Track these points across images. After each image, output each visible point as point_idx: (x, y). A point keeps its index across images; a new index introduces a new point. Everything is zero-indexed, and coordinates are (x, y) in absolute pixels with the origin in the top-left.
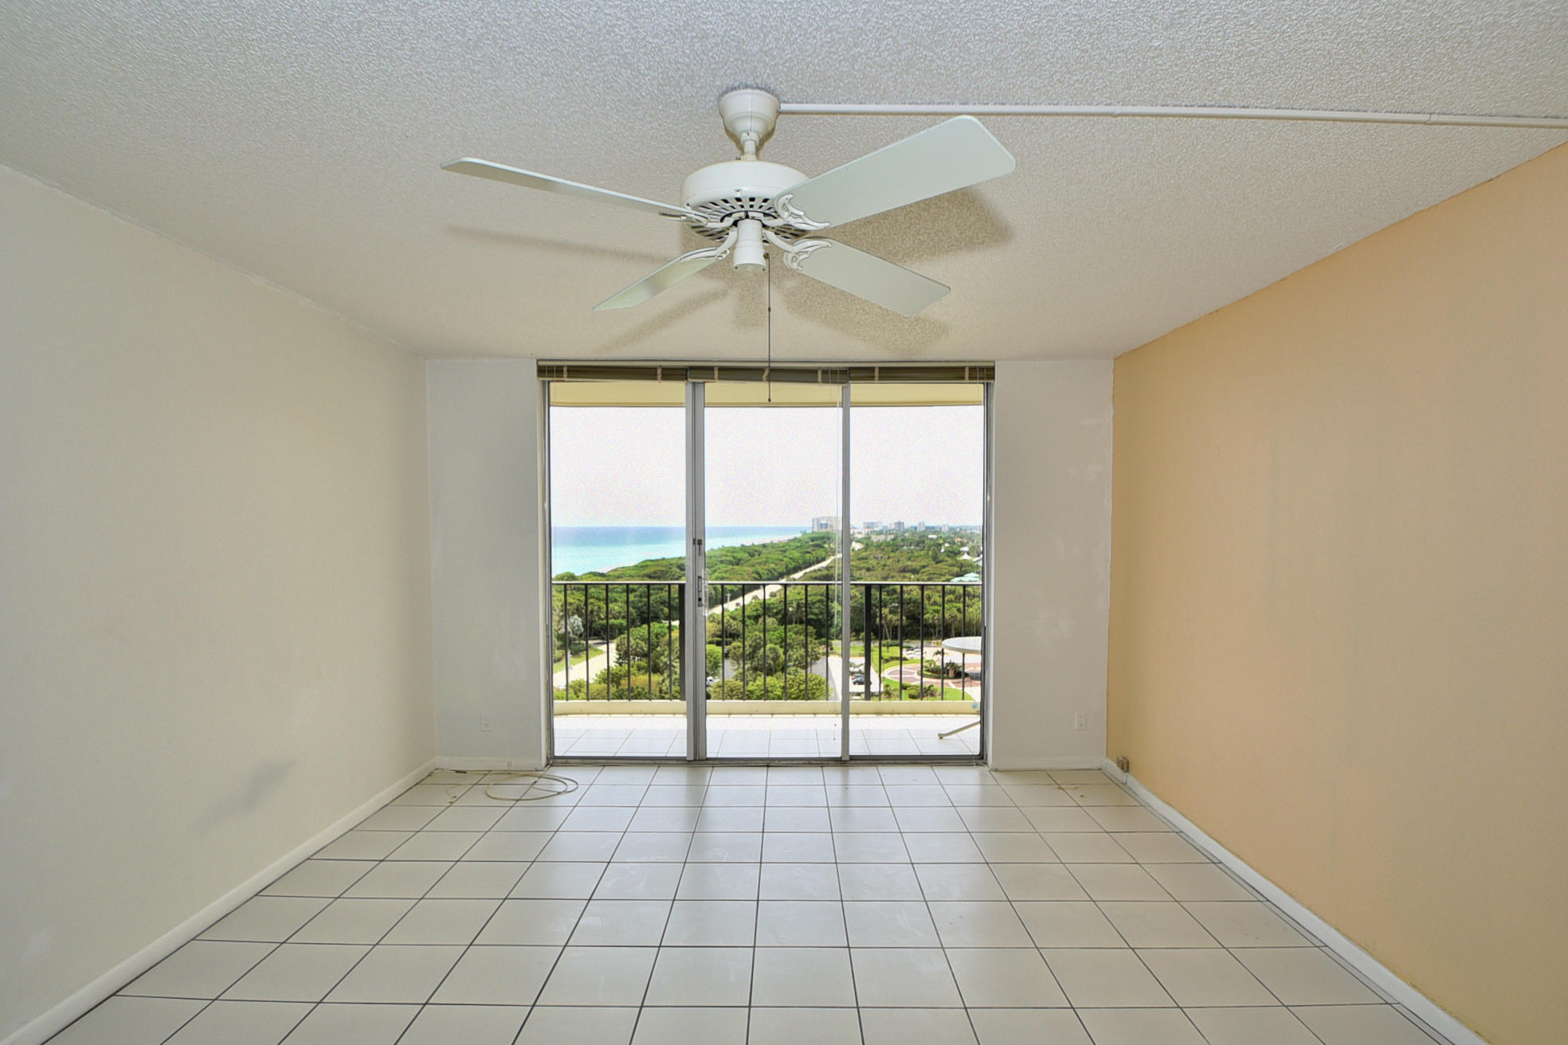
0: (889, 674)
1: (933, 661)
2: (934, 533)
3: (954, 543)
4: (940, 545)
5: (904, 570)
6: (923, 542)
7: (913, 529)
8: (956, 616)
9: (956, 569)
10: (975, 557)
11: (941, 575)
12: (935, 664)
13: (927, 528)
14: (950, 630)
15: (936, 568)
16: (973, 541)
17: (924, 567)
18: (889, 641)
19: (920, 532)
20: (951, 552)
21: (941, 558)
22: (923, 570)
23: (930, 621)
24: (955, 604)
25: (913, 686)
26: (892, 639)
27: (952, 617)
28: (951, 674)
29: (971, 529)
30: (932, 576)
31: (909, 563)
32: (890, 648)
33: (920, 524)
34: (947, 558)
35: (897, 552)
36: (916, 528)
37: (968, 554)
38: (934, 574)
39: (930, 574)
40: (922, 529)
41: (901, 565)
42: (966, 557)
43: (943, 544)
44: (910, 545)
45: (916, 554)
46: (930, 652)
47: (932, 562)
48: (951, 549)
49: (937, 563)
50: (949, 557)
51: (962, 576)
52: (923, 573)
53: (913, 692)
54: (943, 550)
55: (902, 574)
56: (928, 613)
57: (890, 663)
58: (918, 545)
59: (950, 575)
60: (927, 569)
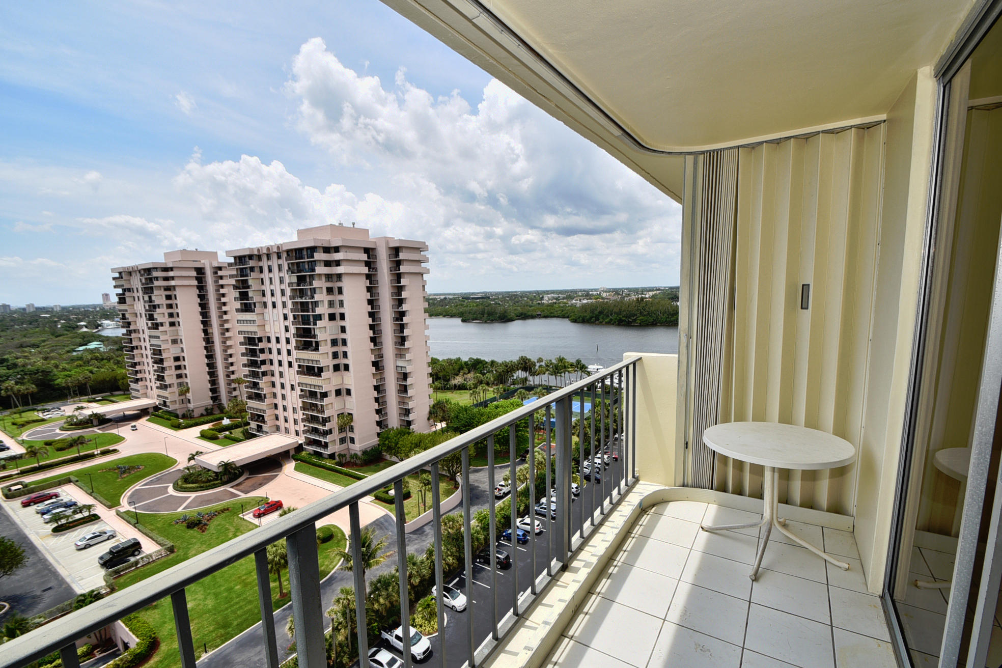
0: (27, 436)
1: (75, 416)
2: (47, 312)
3: (70, 320)
4: (55, 322)
5: (22, 346)
6: (37, 321)
7: (22, 311)
8: (90, 377)
9: (78, 340)
10: (94, 329)
11: (64, 346)
12: (77, 418)
13: (37, 309)
14: (86, 388)
15: (58, 341)
16: (88, 317)
17: (44, 341)
18: (20, 408)
19: (30, 313)
20: (70, 327)
21: (59, 333)
22: (43, 344)
23: (64, 385)
24: (86, 368)
25: (59, 440)
26: (23, 406)
27: (86, 378)
28: (95, 422)
29: (84, 308)
30: (55, 348)
31: (24, 339)
32: (23, 414)
33: (28, 306)
34: (66, 332)
35: (8, 331)
36: (24, 309)
37: (86, 327)
38: (56, 346)
39: (53, 346)
40: (32, 310)
41: (16, 342)
42: (85, 330)
43: (59, 321)
44: (22, 324)
45: (31, 331)
46: (69, 409)
47: (51, 336)
48: (68, 325)
49: (57, 337)
50: (68, 331)
51: (86, 345)
52: (44, 346)
53: (59, 445)
54: (59, 326)
55: (20, 350)
56: (59, 378)
57: (26, 427)
58: (30, 324)
59: (74, 345)
60: (47, 343)
